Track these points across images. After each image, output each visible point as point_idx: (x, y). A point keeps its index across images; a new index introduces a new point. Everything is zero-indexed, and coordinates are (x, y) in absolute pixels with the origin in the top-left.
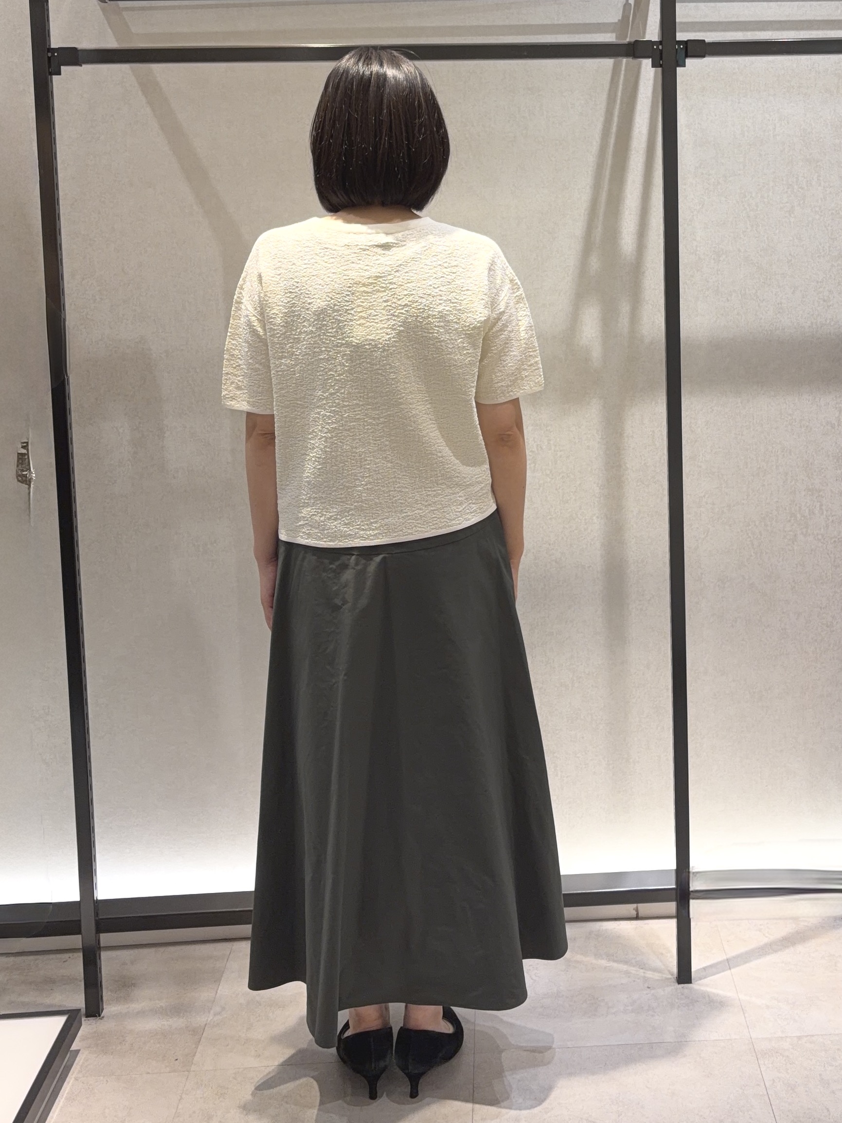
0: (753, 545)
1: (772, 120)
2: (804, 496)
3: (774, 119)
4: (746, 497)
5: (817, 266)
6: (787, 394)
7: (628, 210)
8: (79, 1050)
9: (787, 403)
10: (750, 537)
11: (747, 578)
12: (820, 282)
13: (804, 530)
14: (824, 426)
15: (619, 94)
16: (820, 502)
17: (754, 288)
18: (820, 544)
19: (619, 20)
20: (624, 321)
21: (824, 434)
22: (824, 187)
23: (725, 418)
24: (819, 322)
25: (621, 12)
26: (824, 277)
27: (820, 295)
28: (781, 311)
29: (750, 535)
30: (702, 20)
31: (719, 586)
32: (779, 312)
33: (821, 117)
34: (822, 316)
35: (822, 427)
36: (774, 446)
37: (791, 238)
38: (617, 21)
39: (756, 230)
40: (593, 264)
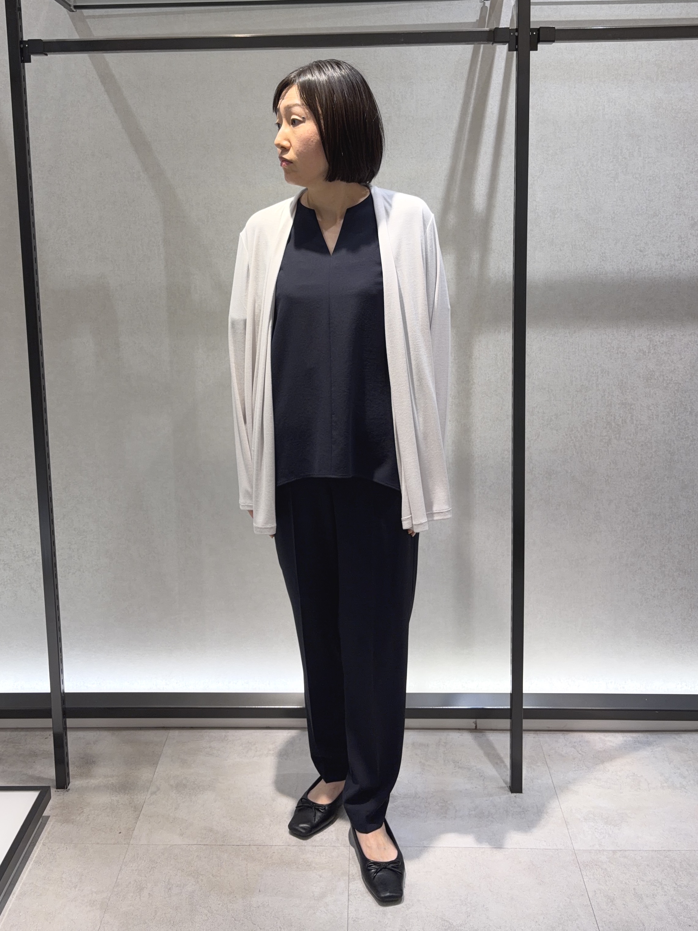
0: (575, 446)
1: (602, 102)
2: (618, 408)
3: (603, 101)
4: (570, 409)
5: (636, 222)
6: (608, 327)
7: (481, 176)
8: (49, 816)
9: (607, 334)
10: (572, 440)
11: (569, 471)
12: (638, 236)
13: (617, 435)
14: (637, 353)
15: (476, 80)
16: (631, 413)
17: (583, 240)
18: (630, 447)
19: (477, 20)
20: (475, 267)
21: (637, 360)
22: (644, 158)
23: (555, 345)
24: (636, 269)
25: (479, 14)
26: (641, 232)
27: (637, 246)
28: (605, 259)
29: (573, 438)
30: (546, 19)
31: (546, 477)
32: (603, 260)
33: (643, 100)
34: (638, 263)
35: (635, 354)
36: (595, 368)
37: (615, 200)
38: (476, 21)
39: (586, 192)
40: (451, 220)
